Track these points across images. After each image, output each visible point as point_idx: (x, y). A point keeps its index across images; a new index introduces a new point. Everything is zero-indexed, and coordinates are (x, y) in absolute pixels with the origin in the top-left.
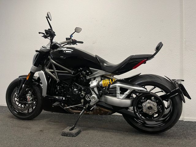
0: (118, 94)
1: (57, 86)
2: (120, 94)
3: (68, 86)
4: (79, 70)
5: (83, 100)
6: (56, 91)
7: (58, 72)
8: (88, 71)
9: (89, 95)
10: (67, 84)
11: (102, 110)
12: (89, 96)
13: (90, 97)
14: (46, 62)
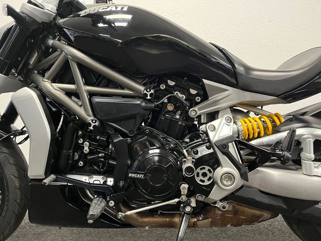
0: (309, 159)
1: (81, 141)
2: (315, 160)
3: (129, 140)
4: (163, 87)
5: (186, 186)
6: (77, 157)
7: (91, 95)
8: (193, 92)
9: (207, 168)
10: (124, 135)
11: (243, 213)
12: (206, 171)
13: (209, 175)
14: (39, 60)
